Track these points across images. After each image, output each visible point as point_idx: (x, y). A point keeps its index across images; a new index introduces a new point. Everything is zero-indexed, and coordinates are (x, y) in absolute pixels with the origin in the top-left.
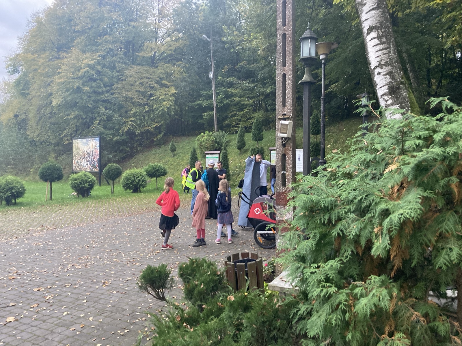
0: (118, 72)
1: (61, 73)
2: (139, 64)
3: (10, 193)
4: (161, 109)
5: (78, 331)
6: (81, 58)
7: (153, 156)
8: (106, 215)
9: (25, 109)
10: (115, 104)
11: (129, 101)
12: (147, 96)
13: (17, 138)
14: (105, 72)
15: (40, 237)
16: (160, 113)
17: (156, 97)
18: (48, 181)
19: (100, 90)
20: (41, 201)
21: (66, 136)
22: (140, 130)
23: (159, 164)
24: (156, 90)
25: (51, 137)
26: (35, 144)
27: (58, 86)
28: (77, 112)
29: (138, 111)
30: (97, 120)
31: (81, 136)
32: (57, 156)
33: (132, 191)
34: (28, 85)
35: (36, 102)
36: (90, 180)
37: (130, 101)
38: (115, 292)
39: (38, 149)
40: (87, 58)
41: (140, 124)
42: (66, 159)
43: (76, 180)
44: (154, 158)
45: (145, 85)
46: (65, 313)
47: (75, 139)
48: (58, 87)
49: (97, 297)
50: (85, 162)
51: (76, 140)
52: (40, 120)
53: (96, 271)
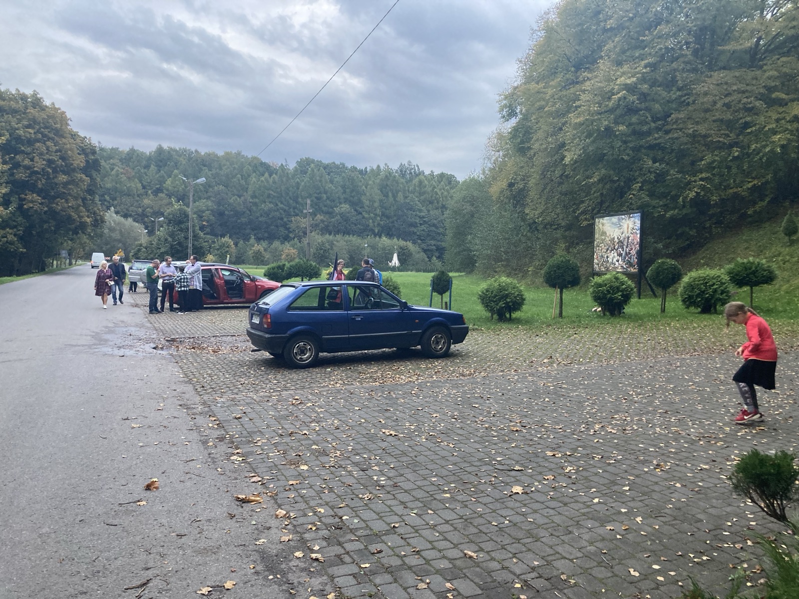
0: (679, 89)
1: (579, 107)
2: (724, 68)
3: (504, 303)
4: (767, 149)
5: (620, 535)
6: (614, 75)
7: (746, 245)
8: (654, 349)
9: (524, 174)
10: (673, 150)
11: (698, 142)
12: (736, 129)
13: (511, 219)
14: (656, 94)
15: (549, 374)
16: (765, 159)
17: (758, 126)
18: (557, 286)
19: (645, 128)
20: (546, 318)
21: (584, 212)
22: (720, 196)
23: (758, 260)
24: (757, 114)
25: (561, 217)
26: (536, 227)
27: (575, 129)
28: (603, 171)
29: (716, 158)
30: (638, 183)
31: (610, 212)
32: (569, 246)
33: (699, 309)
34: (530, 133)
35: (540, 160)
36: (624, 287)
37: (702, 142)
38: (678, 485)
39: (540, 236)
40: (624, 73)
41: (720, 184)
42: (583, 251)
43: (600, 285)
44: (746, 248)
45: (735, 106)
46: (596, 500)
47: (598, 218)
48: (575, 132)
49: (647, 487)
50: (614, 257)
51: (601, 220)
52: (545, 189)
53: (642, 443)
